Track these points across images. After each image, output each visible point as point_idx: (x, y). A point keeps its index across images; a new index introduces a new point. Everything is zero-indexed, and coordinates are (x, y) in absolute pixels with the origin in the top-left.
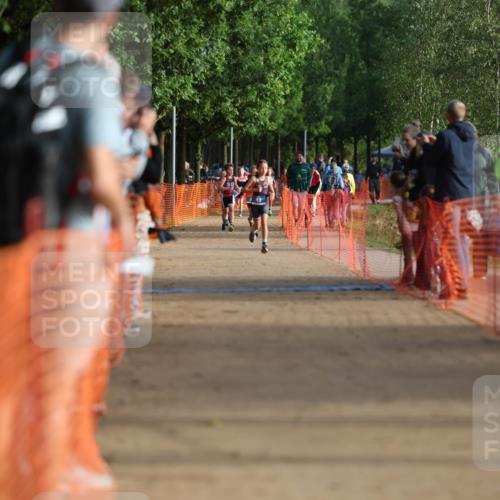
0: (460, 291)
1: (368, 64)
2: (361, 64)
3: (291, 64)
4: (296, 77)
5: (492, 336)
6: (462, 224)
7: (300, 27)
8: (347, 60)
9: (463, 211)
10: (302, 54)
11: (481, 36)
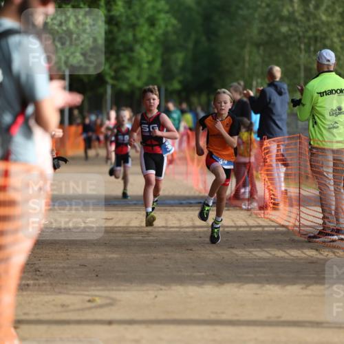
0: (274, 204)
1: (209, 39)
2: (204, 39)
3: (152, 38)
4: (156, 48)
5: (297, 238)
6: (277, 156)
7: (159, 11)
8: (193, 36)
9: (278, 146)
10: (160, 31)
11: (291, 19)
